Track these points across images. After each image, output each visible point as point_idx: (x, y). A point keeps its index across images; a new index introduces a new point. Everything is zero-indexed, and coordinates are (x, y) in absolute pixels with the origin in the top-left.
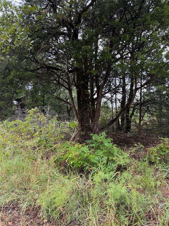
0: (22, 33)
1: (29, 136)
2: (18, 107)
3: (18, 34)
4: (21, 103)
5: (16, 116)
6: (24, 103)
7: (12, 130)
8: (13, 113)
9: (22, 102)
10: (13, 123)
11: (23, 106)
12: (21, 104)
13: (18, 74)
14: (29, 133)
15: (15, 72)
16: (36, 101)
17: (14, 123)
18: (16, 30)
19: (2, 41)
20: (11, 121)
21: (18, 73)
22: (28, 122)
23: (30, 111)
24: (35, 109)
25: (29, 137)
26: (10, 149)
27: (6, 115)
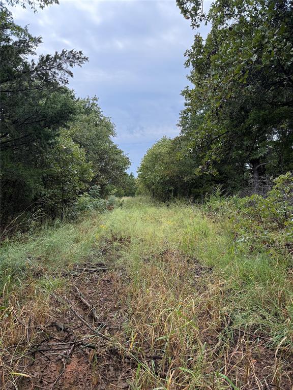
0: (275, 37)
1: (275, 224)
2: (253, 174)
3: (268, 42)
4: (258, 166)
5: (251, 189)
6: (264, 166)
7: (246, 211)
8: (245, 183)
9: (261, 165)
10: (246, 199)
11: (261, 172)
12: (258, 168)
13: (261, 115)
14: (275, 218)
15: (257, 112)
16: (286, 161)
17: (250, 200)
18: (263, 37)
19: (242, 63)
20: (242, 196)
21: (262, 112)
22: (274, 199)
23: (277, 179)
24: (287, 175)
25: (276, 226)
26: (245, 242)
27: (233, 188)
